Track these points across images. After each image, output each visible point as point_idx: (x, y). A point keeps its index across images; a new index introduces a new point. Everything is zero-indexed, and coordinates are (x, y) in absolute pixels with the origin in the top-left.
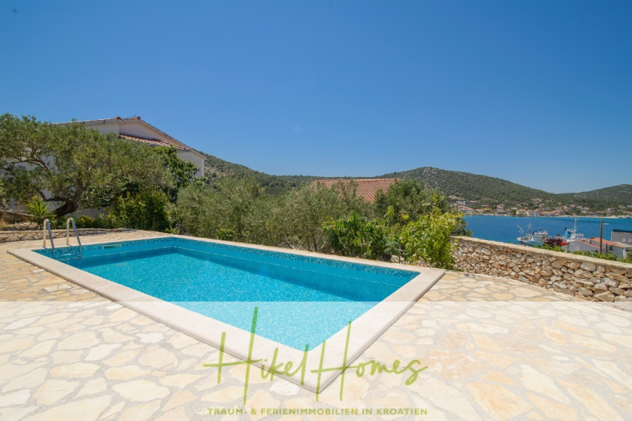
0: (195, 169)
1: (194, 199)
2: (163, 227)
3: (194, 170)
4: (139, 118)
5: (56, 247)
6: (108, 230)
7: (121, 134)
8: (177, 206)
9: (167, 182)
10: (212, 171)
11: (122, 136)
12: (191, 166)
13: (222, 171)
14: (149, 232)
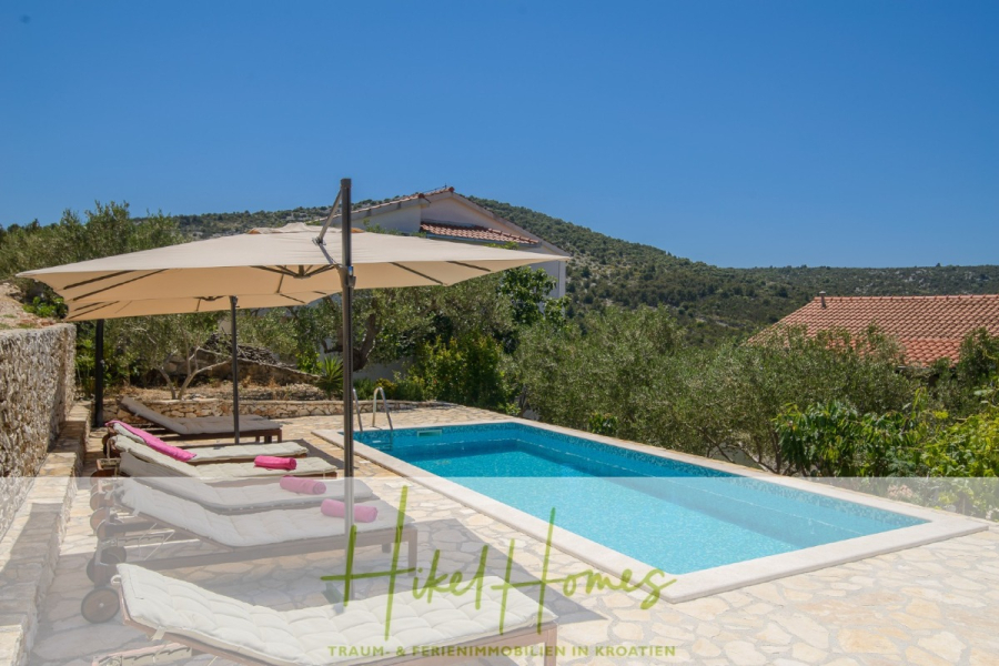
0: (549, 285)
1: (547, 352)
2: (494, 402)
3: (547, 285)
4: (452, 190)
5: (364, 429)
6: (414, 403)
7: (422, 223)
8: (515, 360)
9: (503, 319)
10: (582, 262)
11: (426, 228)
12: (540, 278)
13: (604, 263)
14: (474, 410)
